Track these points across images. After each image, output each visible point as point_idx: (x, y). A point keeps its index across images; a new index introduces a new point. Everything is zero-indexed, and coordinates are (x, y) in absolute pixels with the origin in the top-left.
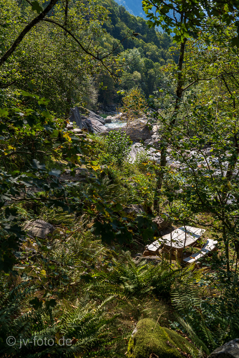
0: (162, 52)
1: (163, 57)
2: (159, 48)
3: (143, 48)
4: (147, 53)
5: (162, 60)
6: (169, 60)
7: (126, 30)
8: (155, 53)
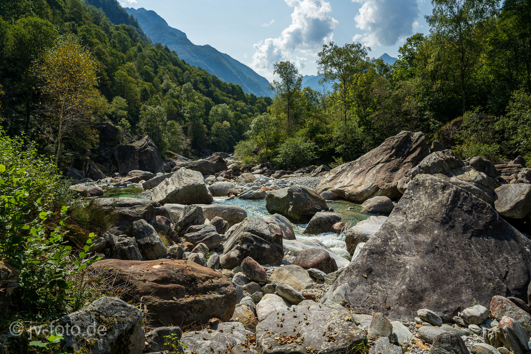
0: (250, 108)
1: (251, 111)
2: (247, 104)
3: (233, 105)
4: (237, 109)
5: (250, 113)
6: (256, 113)
7: (218, 92)
8: (244, 108)
